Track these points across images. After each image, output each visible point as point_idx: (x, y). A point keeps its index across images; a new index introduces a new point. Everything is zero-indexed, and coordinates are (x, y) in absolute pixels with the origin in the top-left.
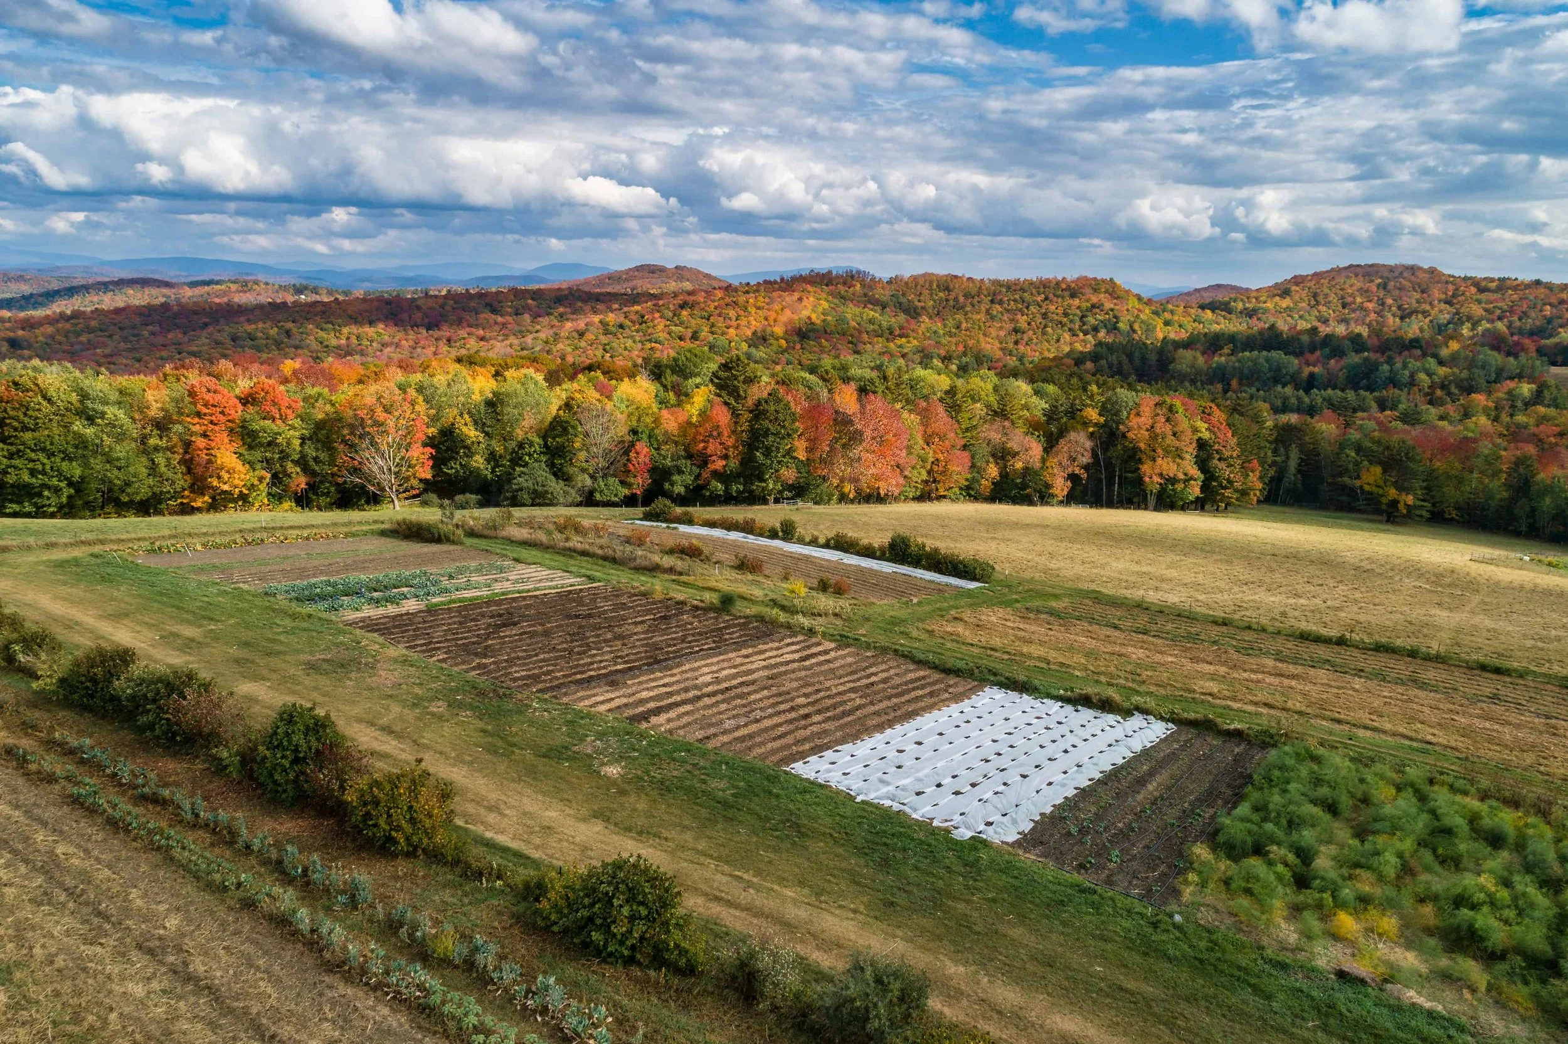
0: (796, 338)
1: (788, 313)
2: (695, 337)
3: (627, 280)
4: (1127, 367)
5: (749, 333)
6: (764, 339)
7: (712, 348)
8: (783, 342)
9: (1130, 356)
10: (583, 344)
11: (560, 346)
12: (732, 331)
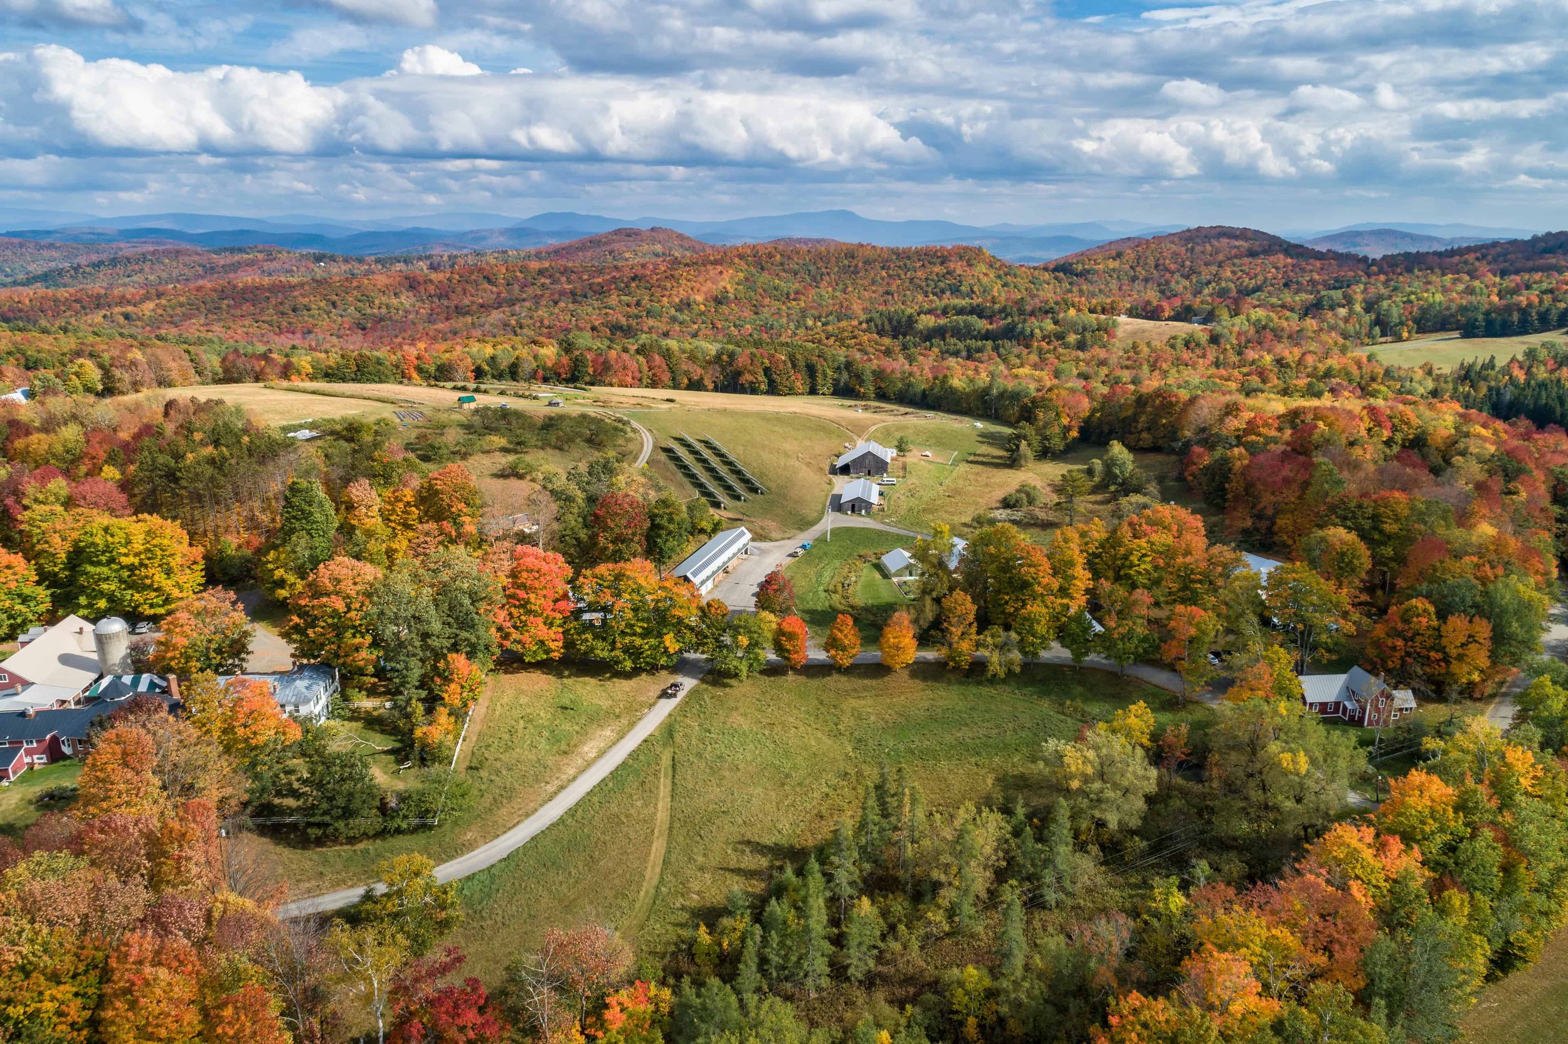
0: (712, 304)
1: (709, 283)
2: (638, 304)
3: (606, 243)
4: (887, 327)
5: (677, 300)
6: (689, 305)
7: (649, 312)
8: (702, 308)
9: (890, 320)
10: (556, 311)
11: (540, 312)
12: (665, 299)
